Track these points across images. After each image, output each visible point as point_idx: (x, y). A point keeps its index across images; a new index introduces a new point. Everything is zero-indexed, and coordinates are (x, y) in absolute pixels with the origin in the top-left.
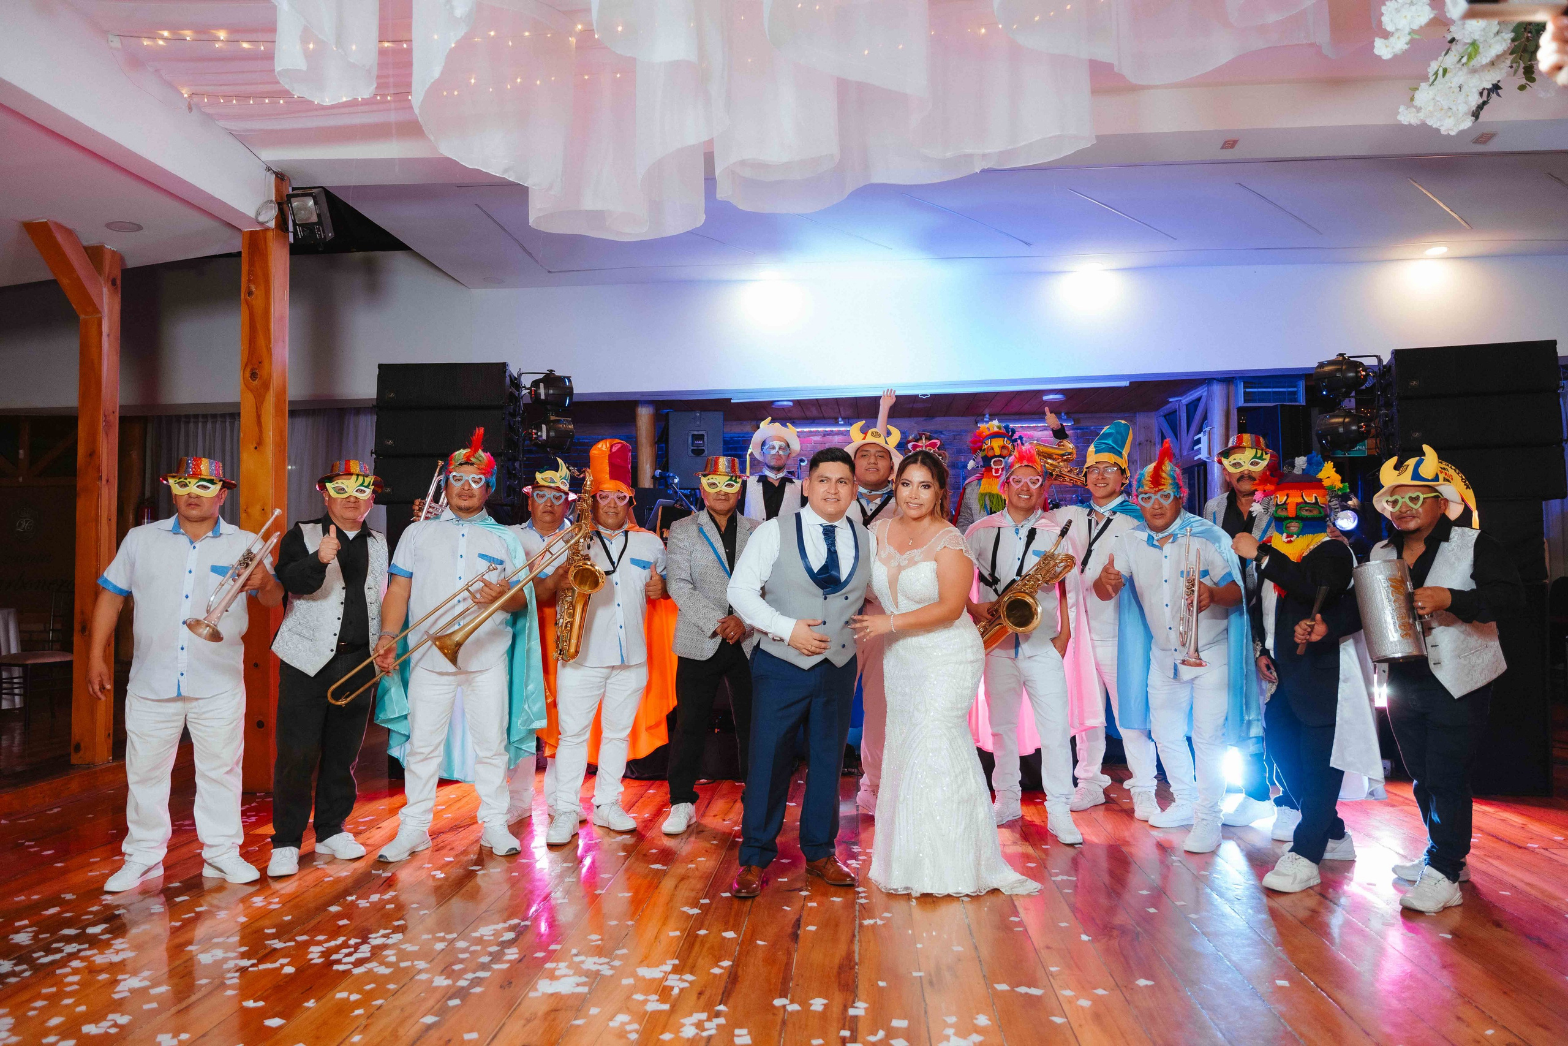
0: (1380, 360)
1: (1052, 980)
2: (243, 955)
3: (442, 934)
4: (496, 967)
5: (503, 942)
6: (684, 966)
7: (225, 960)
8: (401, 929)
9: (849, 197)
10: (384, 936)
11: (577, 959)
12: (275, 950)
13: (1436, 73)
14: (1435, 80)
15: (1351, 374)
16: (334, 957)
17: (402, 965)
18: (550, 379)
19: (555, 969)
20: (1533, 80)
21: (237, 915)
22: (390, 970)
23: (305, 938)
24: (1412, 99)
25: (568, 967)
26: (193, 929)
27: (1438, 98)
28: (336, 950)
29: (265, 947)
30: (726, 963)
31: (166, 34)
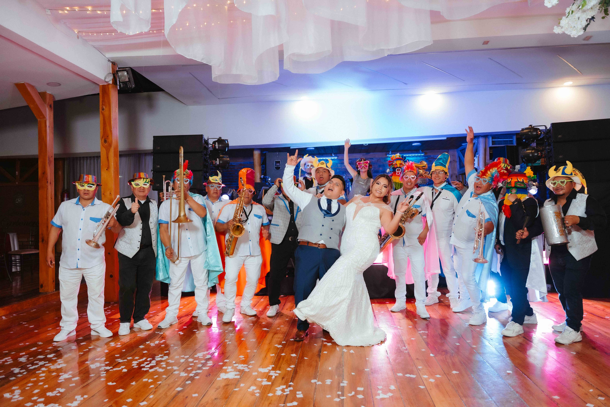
0: (546, 127)
1: (419, 371)
2: (107, 365)
3: (183, 356)
4: (204, 368)
5: (207, 359)
6: (276, 367)
7: (100, 367)
8: (168, 354)
9: (335, 67)
10: (161, 357)
11: (235, 365)
12: (119, 363)
13: (569, 13)
14: (568, 15)
15: (535, 133)
16: (142, 365)
17: (168, 368)
18: (220, 141)
19: (227, 369)
20: (608, 14)
21: (105, 349)
22: (164, 370)
23: (131, 358)
24: (559, 23)
25: (232, 368)
26: (88, 355)
27: (569, 23)
28: (143, 363)
29: (116, 362)
30: (293, 366)
31: (68, 8)
